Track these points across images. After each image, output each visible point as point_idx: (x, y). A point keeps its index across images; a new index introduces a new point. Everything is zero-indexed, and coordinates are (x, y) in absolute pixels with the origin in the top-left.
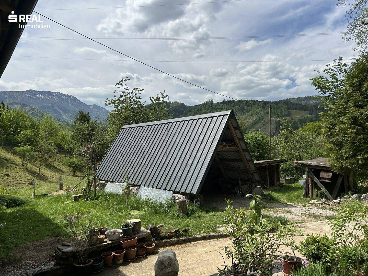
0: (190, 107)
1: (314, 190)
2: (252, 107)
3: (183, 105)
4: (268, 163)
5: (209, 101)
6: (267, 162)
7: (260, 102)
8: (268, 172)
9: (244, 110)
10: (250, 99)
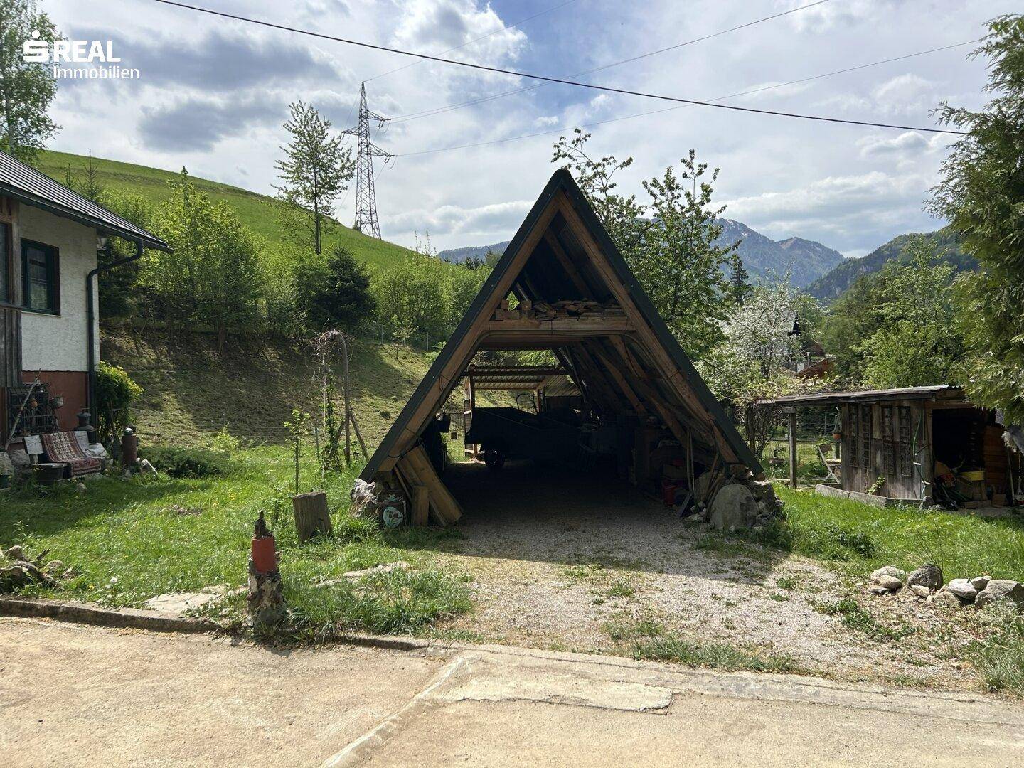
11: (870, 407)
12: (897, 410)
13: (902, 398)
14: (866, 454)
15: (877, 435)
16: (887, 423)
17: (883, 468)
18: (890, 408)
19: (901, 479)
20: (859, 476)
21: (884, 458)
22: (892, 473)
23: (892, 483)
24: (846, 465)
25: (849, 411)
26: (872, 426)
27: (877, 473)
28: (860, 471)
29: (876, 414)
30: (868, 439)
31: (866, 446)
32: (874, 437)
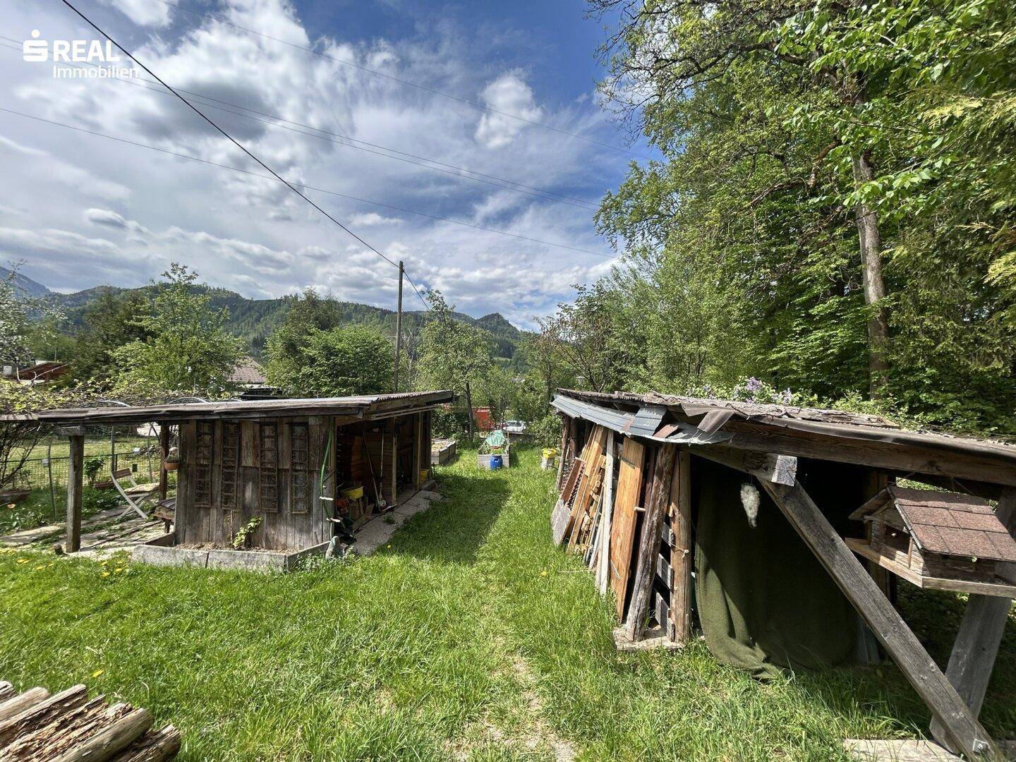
0: (251, 302)
1: (705, 587)
2: (364, 315)
3: (237, 296)
4: (400, 404)
5: (291, 296)
6: (397, 399)
7: (377, 309)
8: (395, 440)
9: (351, 318)
10: (361, 302)
11: (239, 426)
12: (286, 428)
13: (307, 413)
14: (227, 488)
15: (248, 461)
16: (268, 443)
17: (257, 504)
18: (275, 425)
19: (289, 518)
20: (211, 520)
21: (259, 491)
22: (276, 510)
23: (273, 524)
24: (186, 506)
25: (197, 431)
26: (240, 450)
27: (246, 514)
28: (214, 513)
29: (247, 435)
30: (232, 467)
31: (228, 477)
32: (244, 464)
